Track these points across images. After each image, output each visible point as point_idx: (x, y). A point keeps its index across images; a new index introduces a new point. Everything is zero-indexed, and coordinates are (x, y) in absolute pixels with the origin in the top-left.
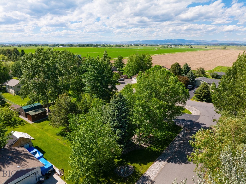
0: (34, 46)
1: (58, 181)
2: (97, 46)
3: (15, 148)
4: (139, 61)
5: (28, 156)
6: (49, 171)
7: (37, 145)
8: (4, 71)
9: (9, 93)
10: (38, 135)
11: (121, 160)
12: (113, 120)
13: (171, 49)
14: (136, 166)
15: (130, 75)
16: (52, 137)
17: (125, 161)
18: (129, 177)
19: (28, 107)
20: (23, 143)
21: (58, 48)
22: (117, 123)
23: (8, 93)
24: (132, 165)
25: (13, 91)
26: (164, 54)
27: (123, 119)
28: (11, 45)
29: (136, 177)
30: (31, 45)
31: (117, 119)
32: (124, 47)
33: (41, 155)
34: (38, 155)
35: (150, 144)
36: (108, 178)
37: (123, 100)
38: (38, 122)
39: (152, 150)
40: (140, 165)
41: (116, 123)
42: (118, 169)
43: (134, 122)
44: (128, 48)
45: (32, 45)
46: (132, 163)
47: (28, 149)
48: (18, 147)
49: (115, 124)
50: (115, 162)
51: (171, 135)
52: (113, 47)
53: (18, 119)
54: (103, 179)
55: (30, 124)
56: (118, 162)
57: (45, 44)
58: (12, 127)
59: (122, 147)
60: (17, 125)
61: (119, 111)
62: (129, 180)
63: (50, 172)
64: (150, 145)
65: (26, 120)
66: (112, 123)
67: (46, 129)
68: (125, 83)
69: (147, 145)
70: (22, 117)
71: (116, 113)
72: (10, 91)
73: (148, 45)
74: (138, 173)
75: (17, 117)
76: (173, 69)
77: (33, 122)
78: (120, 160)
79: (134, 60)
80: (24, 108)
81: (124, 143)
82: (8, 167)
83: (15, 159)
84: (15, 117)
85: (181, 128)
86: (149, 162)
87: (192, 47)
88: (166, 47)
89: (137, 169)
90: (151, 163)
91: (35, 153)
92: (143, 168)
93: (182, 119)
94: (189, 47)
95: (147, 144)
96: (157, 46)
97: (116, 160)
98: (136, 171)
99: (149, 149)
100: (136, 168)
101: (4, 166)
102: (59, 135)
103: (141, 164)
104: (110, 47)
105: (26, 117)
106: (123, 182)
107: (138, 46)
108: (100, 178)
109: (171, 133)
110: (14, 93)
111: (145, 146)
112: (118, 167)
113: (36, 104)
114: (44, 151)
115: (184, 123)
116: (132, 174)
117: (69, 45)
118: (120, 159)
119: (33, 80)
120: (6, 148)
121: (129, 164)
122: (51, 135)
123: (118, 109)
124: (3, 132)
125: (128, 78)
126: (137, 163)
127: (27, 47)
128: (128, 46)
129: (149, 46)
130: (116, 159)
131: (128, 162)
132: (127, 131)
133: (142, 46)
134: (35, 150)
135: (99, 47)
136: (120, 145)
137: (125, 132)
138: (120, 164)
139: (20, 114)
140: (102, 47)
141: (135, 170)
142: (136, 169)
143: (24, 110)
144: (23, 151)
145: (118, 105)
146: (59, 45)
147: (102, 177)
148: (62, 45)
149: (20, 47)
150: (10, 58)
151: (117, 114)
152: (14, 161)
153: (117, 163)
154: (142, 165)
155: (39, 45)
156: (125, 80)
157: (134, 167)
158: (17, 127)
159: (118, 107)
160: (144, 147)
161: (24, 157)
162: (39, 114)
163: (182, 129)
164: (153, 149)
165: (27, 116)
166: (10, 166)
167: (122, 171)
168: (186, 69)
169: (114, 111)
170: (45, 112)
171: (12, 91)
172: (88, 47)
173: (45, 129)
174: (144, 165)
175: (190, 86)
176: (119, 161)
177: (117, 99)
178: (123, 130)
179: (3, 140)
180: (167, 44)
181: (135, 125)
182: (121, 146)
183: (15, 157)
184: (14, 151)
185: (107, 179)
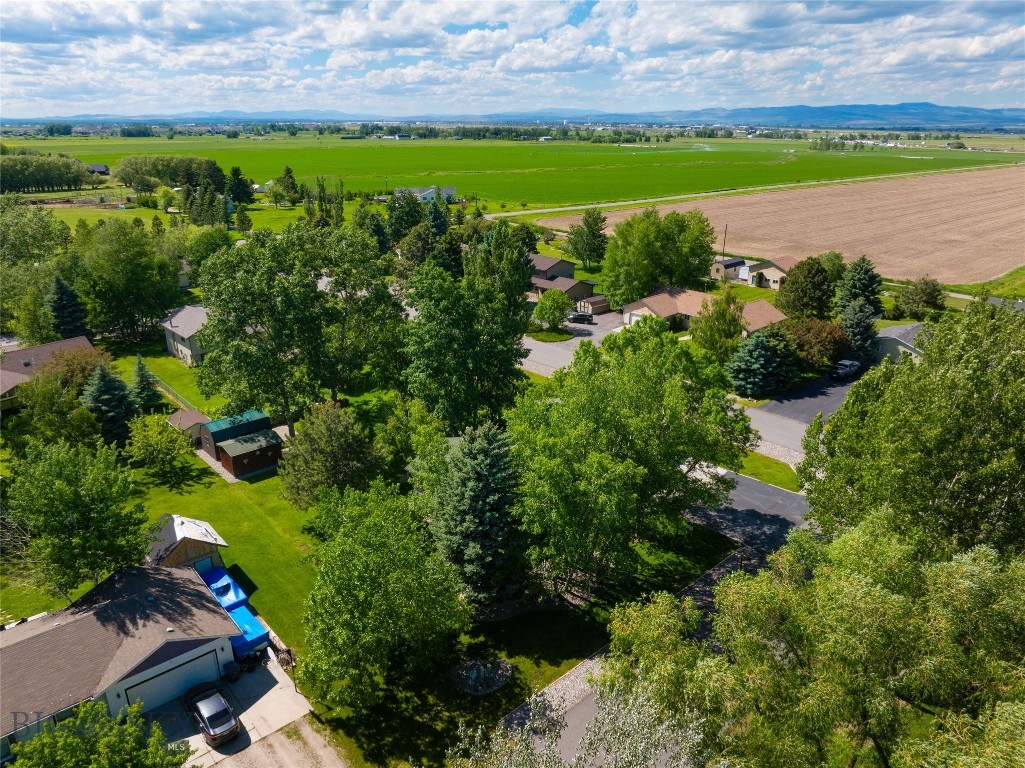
0: (286, 134)
1: (277, 682)
2: (533, 135)
3: (169, 569)
4: (659, 244)
5: (200, 600)
6: (258, 648)
7: (236, 562)
8: (163, 277)
9: (174, 356)
10: (246, 526)
11: (482, 639)
12: (460, 512)
13: (858, 154)
14: (522, 667)
15: (616, 298)
16: (288, 536)
17: (491, 646)
18: (486, 697)
19: (224, 424)
20: (192, 554)
21: (379, 143)
22: (471, 521)
23: (171, 358)
24: (512, 661)
25: (187, 352)
26: (809, 187)
27: (490, 511)
28: (204, 129)
29: (509, 702)
30: (274, 130)
31: (473, 510)
32: (648, 140)
33: (242, 596)
34: (231, 598)
35: (597, 596)
36: (424, 692)
37: (494, 449)
38: (252, 480)
39: (593, 619)
40: (538, 664)
41: (469, 524)
42: (462, 668)
43: (524, 527)
44: (663, 144)
45: (281, 129)
46: (510, 655)
47: (203, 576)
48: (178, 566)
49: (465, 525)
50: (460, 642)
51: (684, 568)
52: (599, 140)
53: (192, 463)
54: (409, 694)
55: (226, 485)
56: (470, 646)
57: (329, 127)
58: (175, 491)
59: (483, 600)
60: (190, 482)
61: (481, 485)
62: (484, 708)
63: (258, 654)
64: (592, 600)
65: (216, 466)
66: (456, 520)
67: (273, 508)
68: (589, 334)
69: (582, 599)
70: (205, 458)
71: (471, 490)
72: (177, 350)
73: (758, 132)
74: (523, 689)
75: (189, 458)
76: (793, 284)
77: (237, 476)
78: (476, 640)
79: (636, 242)
80: (214, 428)
81: (492, 588)
82: (144, 626)
83: (165, 605)
84: (182, 456)
85: (732, 545)
86: (568, 657)
87: (961, 146)
88: (836, 146)
89: (522, 677)
90: (574, 660)
91: (224, 590)
92: (543, 674)
93: (748, 511)
94: (945, 143)
95: (585, 596)
96: (799, 137)
97: (465, 639)
98: (519, 682)
99: (585, 613)
100: (520, 672)
101: (135, 624)
102: (309, 533)
103: (542, 661)
104: (589, 139)
105: (218, 459)
106: (465, 710)
107: (712, 135)
108: (401, 689)
109: (688, 564)
110: (189, 361)
111: (577, 602)
112: (465, 661)
113: (252, 415)
114: (256, 583)
115: (749, 529)
116: (502, 689)
117: (421, 131)
118: (478, 637)
119: (235, 343)
120: (144, 569)
121: (503, 656)
122: (285, 531)
123: (479, 477)
124: (135, 525)
125: (610, 311)
126: (527, 656)
127: (260, 138)
128: (668, 137)
129: (760, 136)
130: (466, 633)
131: (501, 650)
132: (500, 550)
133: (729, 135)
134: (225, 580)
135: (542, 139)
136: (475, 592)
137: (496, 555)
138: (474, 651)
139: (198, 444)
140: (554, 139)
141: (513, 679)
142: (517, 676)
143: (213, 434)
144: (190, 580)
145: (479, 465)
146: (381, 128)
147: (406, 688)
148: (393, 131)
149: (234, 139)
150: (192, 202)
151: (472, 494)
152: (162, 612)
153: (464, 650)
154: (544, 664)
155: (307, 130)
156: (596, 319)
157: (515, 668)
158: (190, 493)
159: (477, 473)
160: (572, 604)
161: (189, 602)
162: (258, 453)
163: (735, 548)
164: (598, 615)
165: (220, 454)
166: (150, 624)
167: (474, 674)
168: (858, 284)
169: (464, 483)
170: (276, 447)
171: (185, 351)
172: (495, 138)
173: (268, 506)
174: (552, 665)
175: (846, 366)
176: (473, 641)
177: (477, 445)
178: (491, 547)
179: (137, 544)
180: (846, 128)
181: (526, 534)
182: (480, 596)
183: (166, 598)
184: (165, 581)
185: (419, 695)
